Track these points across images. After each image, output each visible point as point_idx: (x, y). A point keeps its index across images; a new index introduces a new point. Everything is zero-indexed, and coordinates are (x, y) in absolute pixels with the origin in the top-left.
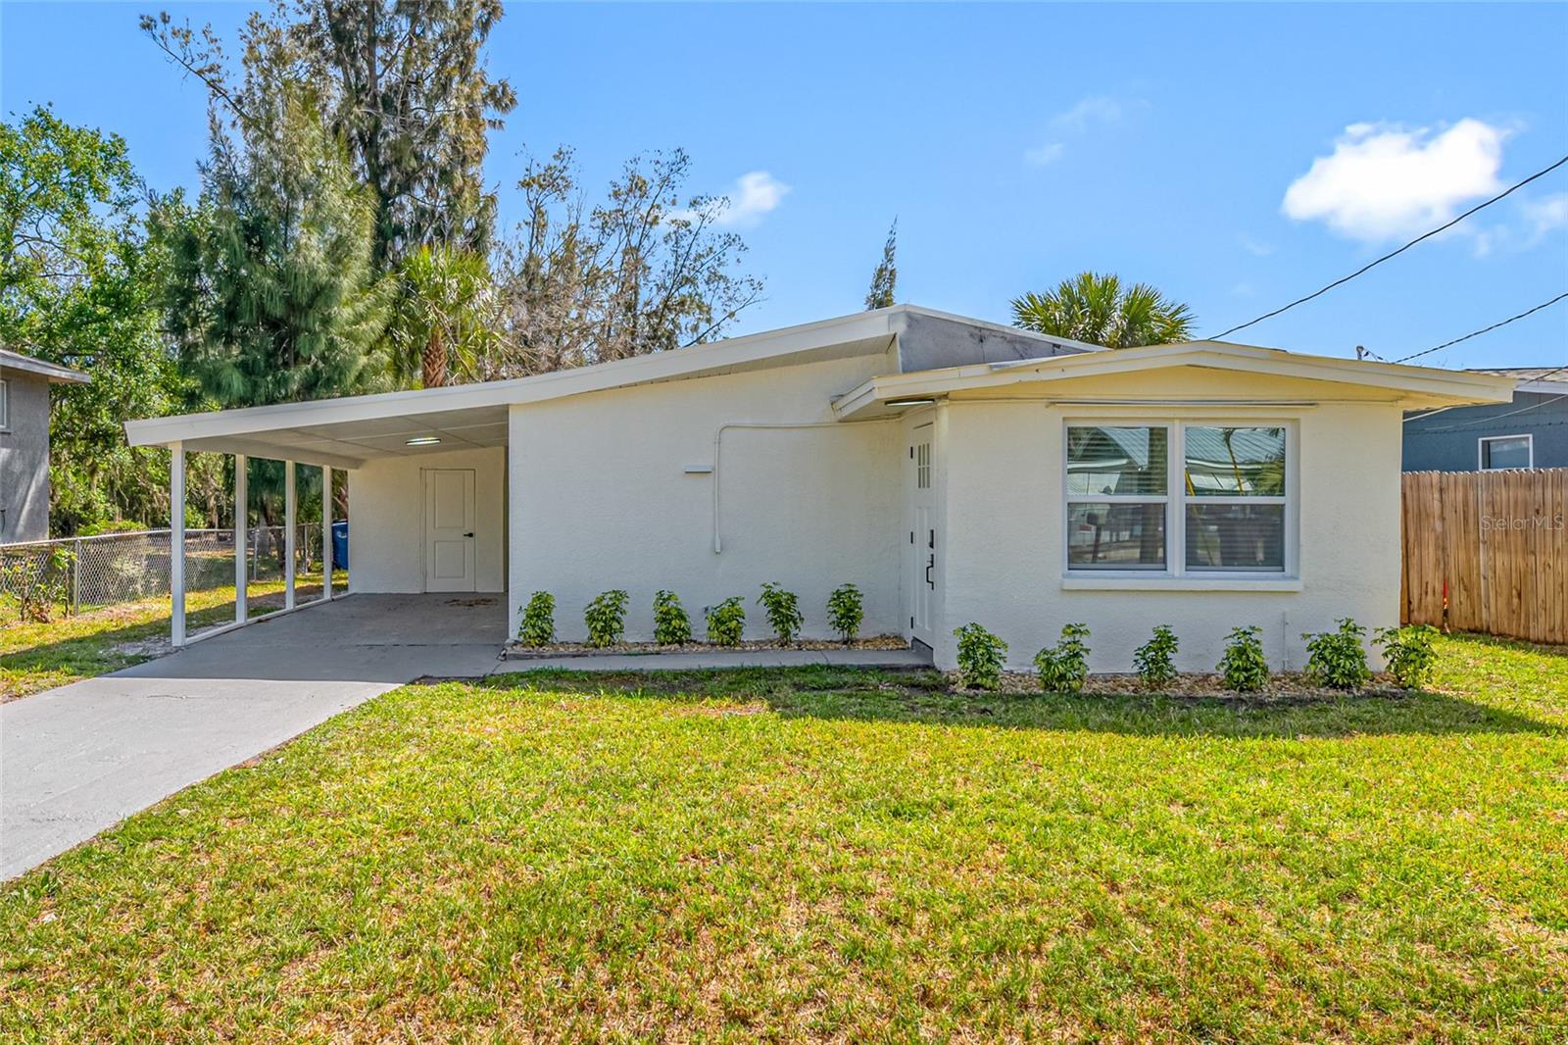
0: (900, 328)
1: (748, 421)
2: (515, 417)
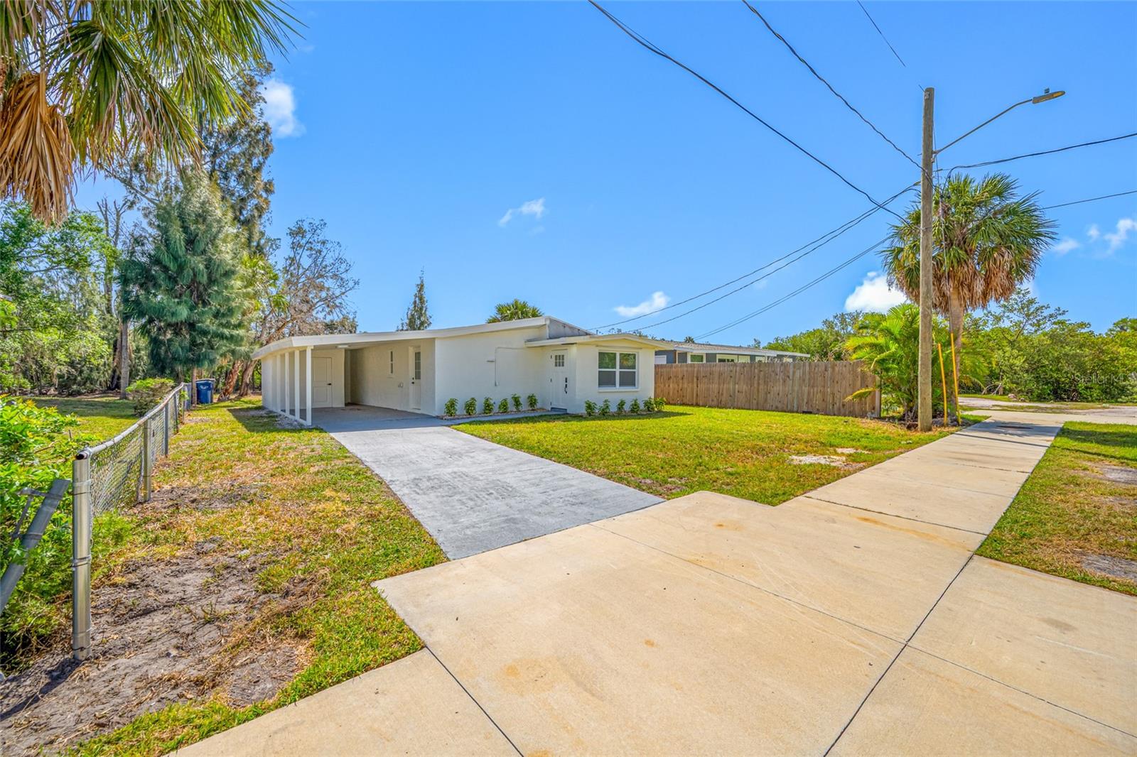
0: (548, 322)
1: (504, 346)
2: (437, 342)
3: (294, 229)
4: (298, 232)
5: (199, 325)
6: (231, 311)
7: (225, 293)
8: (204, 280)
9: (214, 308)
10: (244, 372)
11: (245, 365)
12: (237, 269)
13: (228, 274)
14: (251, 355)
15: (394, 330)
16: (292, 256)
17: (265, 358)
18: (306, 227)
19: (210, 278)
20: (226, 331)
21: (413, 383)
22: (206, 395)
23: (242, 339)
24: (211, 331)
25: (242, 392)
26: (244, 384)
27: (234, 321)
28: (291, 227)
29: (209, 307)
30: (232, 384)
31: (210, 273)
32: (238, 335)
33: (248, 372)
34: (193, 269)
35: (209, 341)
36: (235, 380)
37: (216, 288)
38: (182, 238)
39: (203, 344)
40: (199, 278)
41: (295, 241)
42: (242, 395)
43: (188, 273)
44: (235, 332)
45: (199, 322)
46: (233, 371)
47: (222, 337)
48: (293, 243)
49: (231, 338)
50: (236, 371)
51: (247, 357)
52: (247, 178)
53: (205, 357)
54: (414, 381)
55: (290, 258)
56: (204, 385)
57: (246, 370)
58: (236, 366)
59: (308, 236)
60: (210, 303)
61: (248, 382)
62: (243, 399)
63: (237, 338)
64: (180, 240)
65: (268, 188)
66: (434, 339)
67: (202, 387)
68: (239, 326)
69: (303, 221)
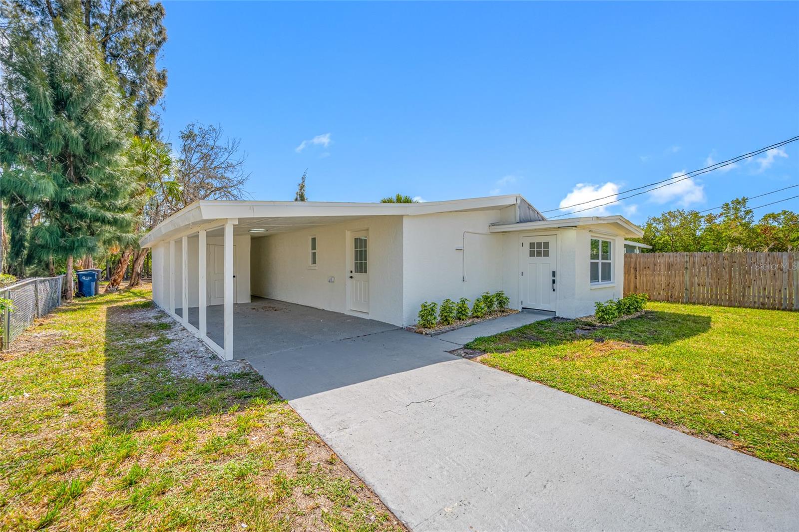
2: (406, 221)
3: (185, 132)
4: (189, 136)
5: (74, 205)
6: (115, 192)
7: (108, 170)
8: (80, 150)
9: (93, 186)
10: (135, 261)
11: (136, 254)
12: (123, 141)
13: (112, 147)
14: (140, 242)
15: (378, 200)
16: (183, 158)
17: (156, 246)
18: (196, 131)
19: (87, 150)
20: (109, 215)
21: (351, 277)
22: (90, 287)
23: (128, 224)
24: (89, 214)
25: (133, 281)
26: (134, 274)
27: (119, 202)
28: (183, 131)
29: (88, 185)
30: (121, 273)
31: (88, 143)
32: (123, 218)
33: (139, 261)
34: (64, 137)
35: (89, 227)
36: (124, 270)
37: (97, 164)
38: (47, 93)
39: (79, 229)
40: (72, 148)
41: (186, 143)
42: (132, 285)
43: (57, 139)
44: (120, 216)
45: (74, 201)
46: (122, 260)
47: (104, 221)
48: (185, 146)
49: (115, 222)
50: (125, 260)
51: (135, 244)
52: (139, 63)
53: (81, 245)
54: (354, 274)
55: (181, 160)
56: (86, 275)
57: (137, 259)
58: (126, 255)
59: (198, 140)
60: (89, 181)
61: (139, 271)
62: (133, 290)
63: (122, 222)
64: (45, 97)
65: (162, 78)
66: (402, 216)
67: (84, 278)
68: (125, 209)
69: (193, 125)
